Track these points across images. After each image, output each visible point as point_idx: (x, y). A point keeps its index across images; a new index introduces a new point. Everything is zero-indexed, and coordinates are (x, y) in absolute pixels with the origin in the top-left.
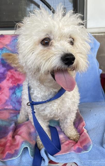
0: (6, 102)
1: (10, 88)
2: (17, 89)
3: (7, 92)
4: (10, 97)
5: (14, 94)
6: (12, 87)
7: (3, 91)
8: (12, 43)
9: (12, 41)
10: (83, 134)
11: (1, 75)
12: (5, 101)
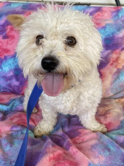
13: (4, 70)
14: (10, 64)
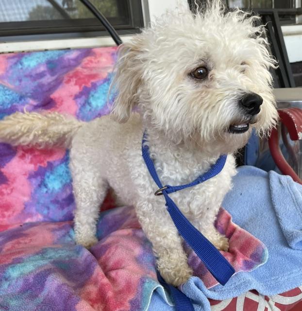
0: (25, 208)
1: (30, 175)
2: (48, 174)
3: (23, 185)
4: (32, 196)
5: (42, 186)
6: (35, 172)
7: (15, 185)
8: (11, 72)
9: (11, 67)
10: (236, 234)
11: (1, 147)
12: (23, 206)
13: (51, 189)
14: (61, 176)
